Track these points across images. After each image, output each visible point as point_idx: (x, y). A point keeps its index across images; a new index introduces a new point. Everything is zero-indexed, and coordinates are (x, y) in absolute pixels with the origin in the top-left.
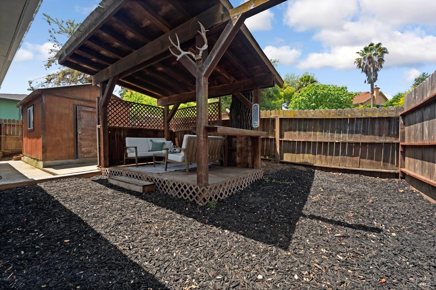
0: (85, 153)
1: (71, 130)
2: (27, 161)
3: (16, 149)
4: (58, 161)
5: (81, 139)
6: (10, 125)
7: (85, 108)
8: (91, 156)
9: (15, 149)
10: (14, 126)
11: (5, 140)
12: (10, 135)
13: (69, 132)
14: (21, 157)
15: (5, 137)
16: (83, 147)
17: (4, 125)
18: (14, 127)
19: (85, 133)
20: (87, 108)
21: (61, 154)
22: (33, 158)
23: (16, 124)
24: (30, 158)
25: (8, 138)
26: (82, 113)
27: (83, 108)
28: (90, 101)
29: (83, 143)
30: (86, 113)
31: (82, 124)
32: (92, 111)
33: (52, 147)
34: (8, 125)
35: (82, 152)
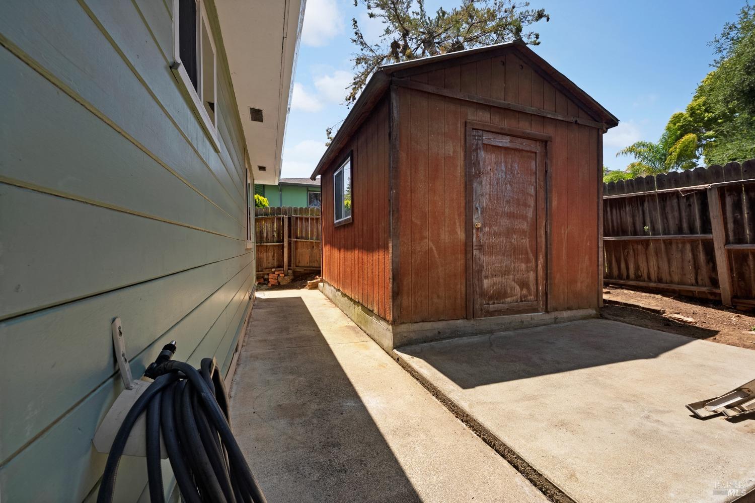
0: (491, 298)
1: (459, 215)
2: (331, 296)
3: (311, 265)
4: (428, 326)
5: (481, 247)
6: (301, 219)
7: (490, 136)
8: (506, 306)
9: (308, 265)
10: (307, 219)
11: (296, 249)
12: (302, 238)
13: (455, 223)
14: (318, 282)
15: (296, 242)
16: (486, 277)
17: (295, 219)
18: (307, 223)
19: (490, 227)
20: (496, 136)
21: (436, 300)
22: (348, 297)
23: (309, 216)
24: (340, 294)
25: (299, 244)
26: (482, 154)
27: (487, 138)
28: (505, 109)
29: (484, 259)
30: (493, 156)
31: (482, 195)
32: (508, 145)
33: (413, 276)
34: (300, 218)
35: (483, 294)
